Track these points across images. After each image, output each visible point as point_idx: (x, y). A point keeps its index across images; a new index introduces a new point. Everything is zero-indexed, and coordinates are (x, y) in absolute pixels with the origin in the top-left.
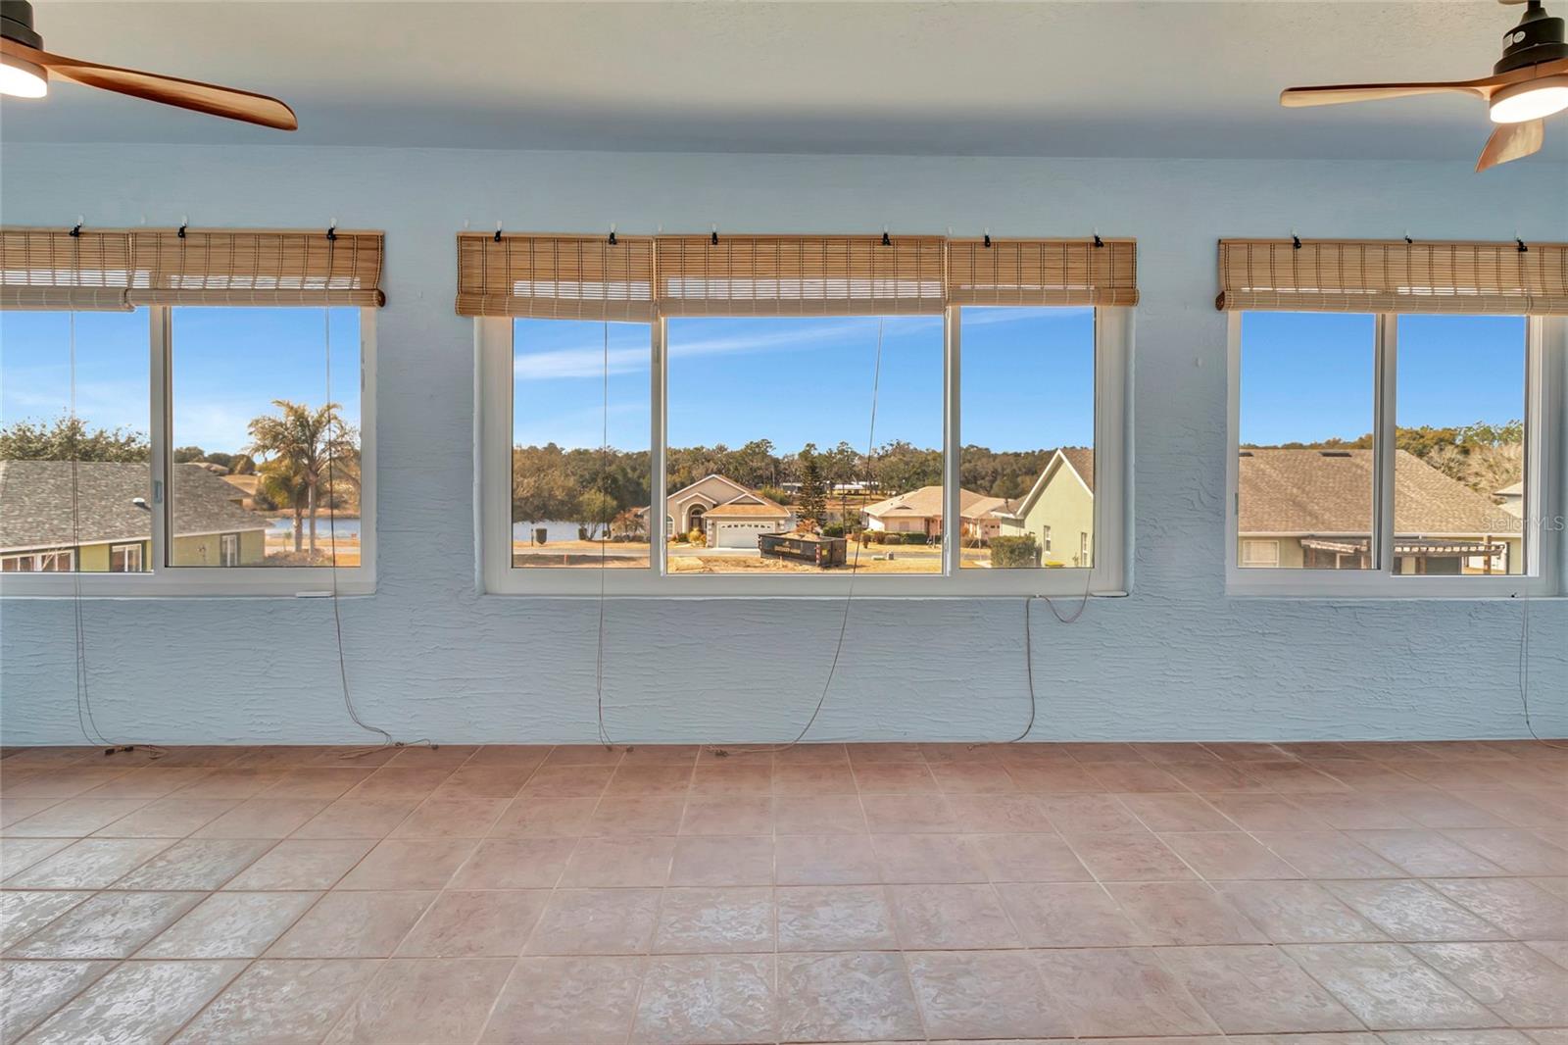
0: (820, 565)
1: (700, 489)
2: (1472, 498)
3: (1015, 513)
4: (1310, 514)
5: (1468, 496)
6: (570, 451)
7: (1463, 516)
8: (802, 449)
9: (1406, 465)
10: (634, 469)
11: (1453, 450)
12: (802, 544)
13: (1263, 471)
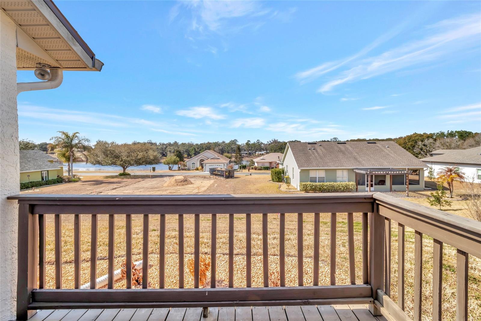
0: (225, 177)
1: (203, 154)
2: (410, 156)
3: (280, 161)
4: (358, 162)
5: (409, 155)
6: (181, 143)
7: (406, 161)
8: (246, 142)
9: (392, 146)
10: (198, 149)
11: (432, 140)
12: (220, 171)
13: (348, 148)
